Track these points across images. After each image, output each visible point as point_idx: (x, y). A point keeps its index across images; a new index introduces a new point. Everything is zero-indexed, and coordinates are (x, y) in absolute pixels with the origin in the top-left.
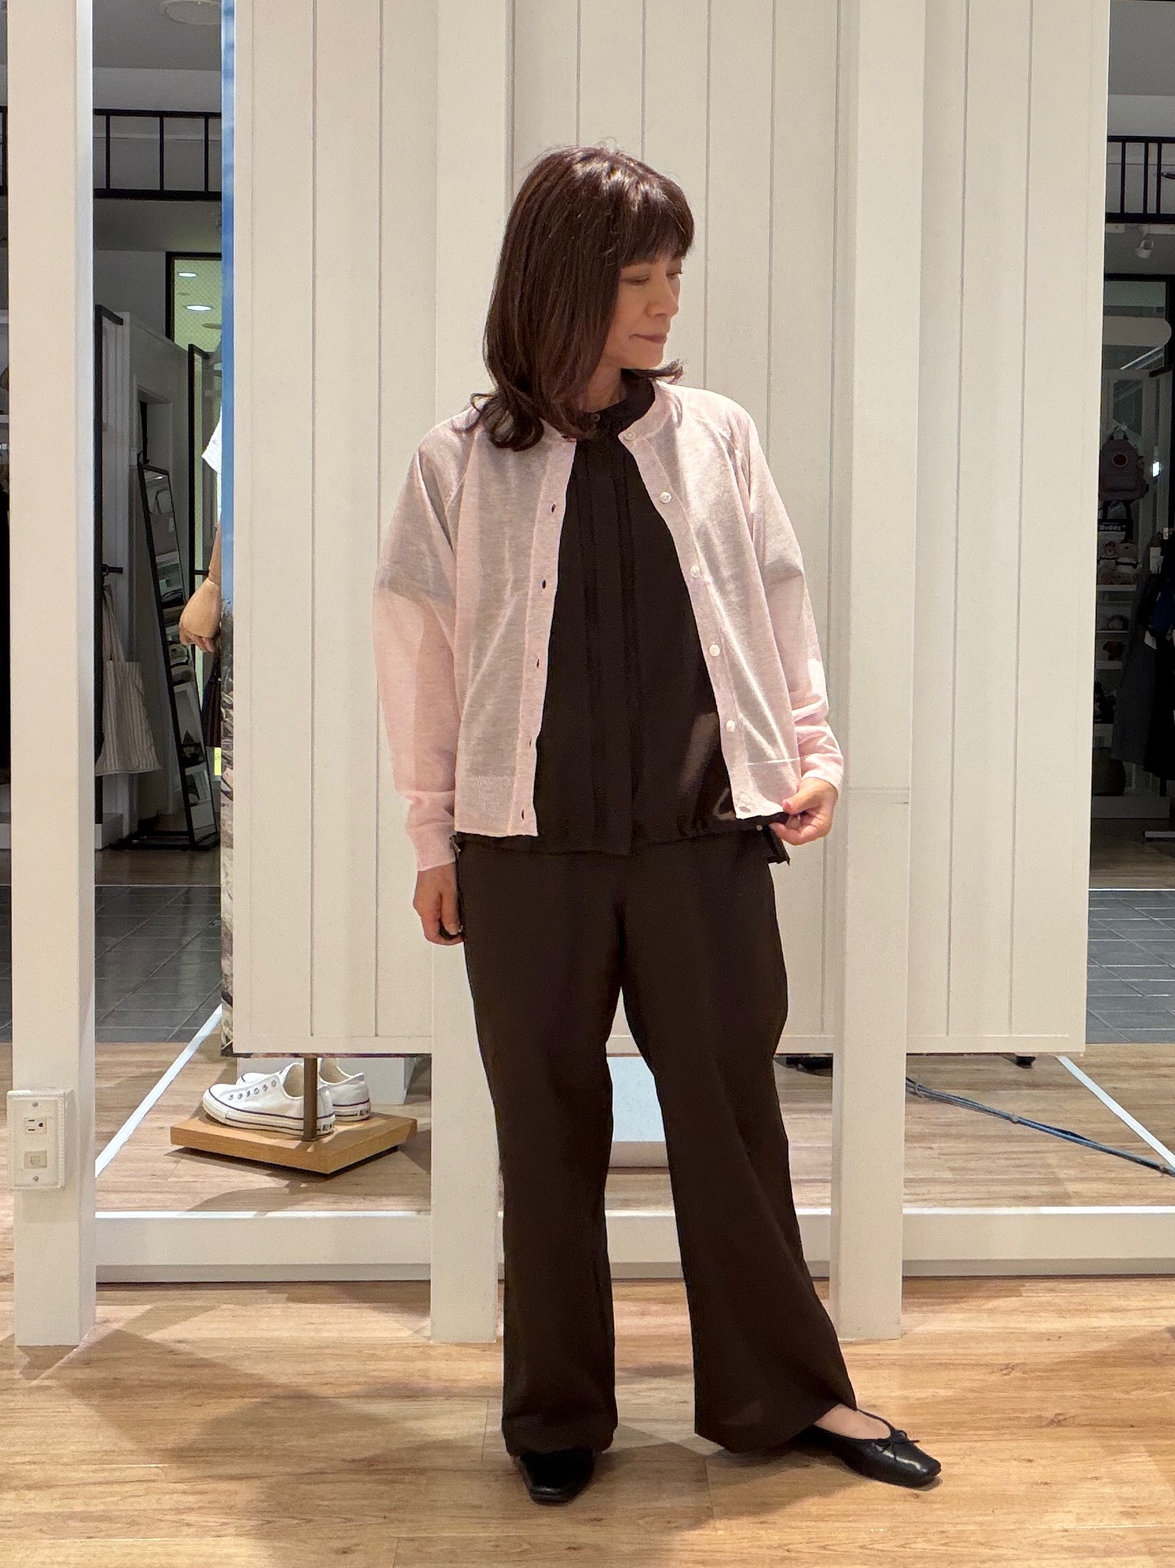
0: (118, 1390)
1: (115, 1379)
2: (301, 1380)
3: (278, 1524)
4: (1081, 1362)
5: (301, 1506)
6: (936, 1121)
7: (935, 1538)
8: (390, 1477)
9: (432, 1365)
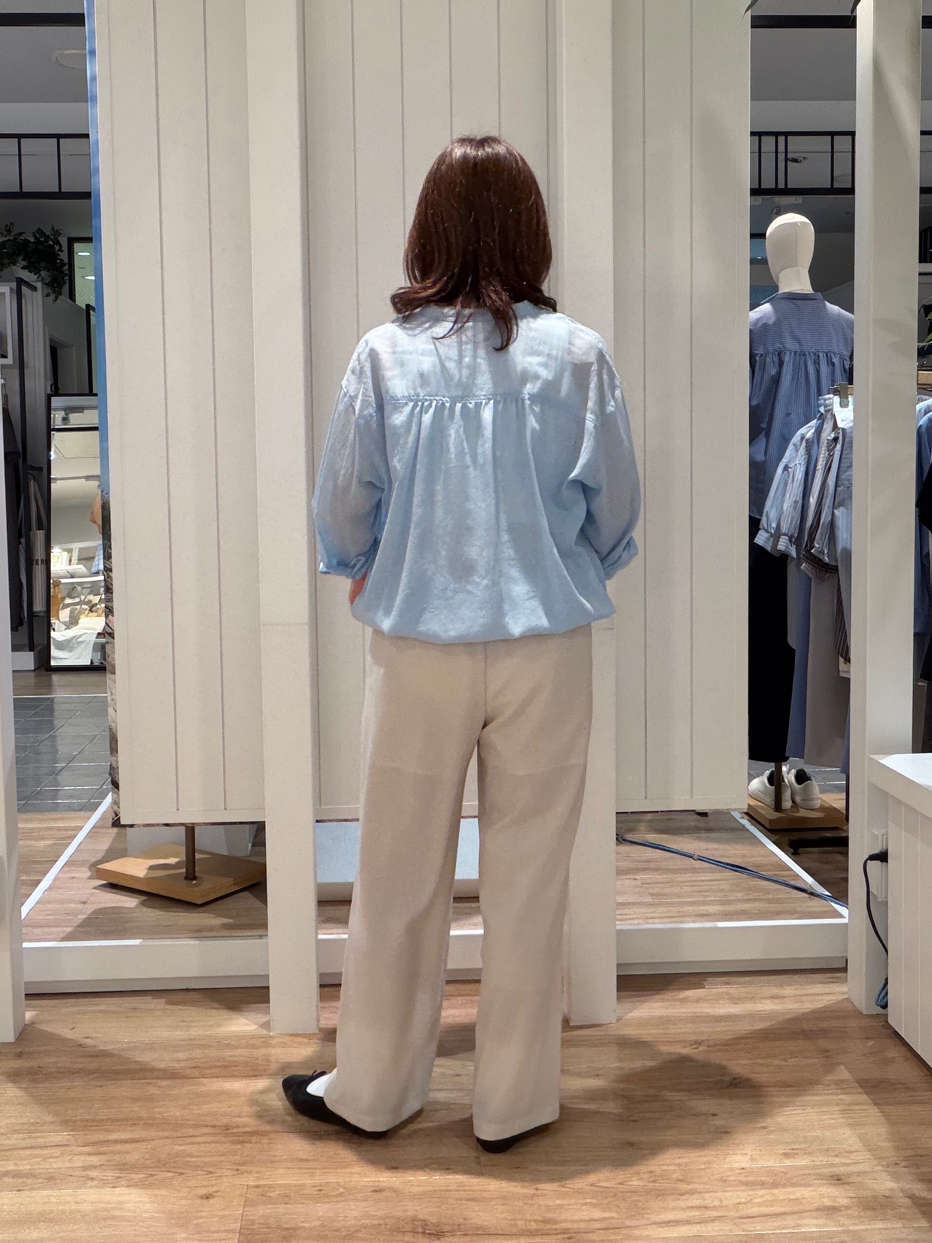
0: (41, 1075)
1: (39, 1067)
2: (177, 1065)
3: (159, 1176)
4: (751, 1038)
5: (175, 1162)
6: (638, 858)
7: (646, 1176)
8: (241, 1138)
9: (273, 1051)
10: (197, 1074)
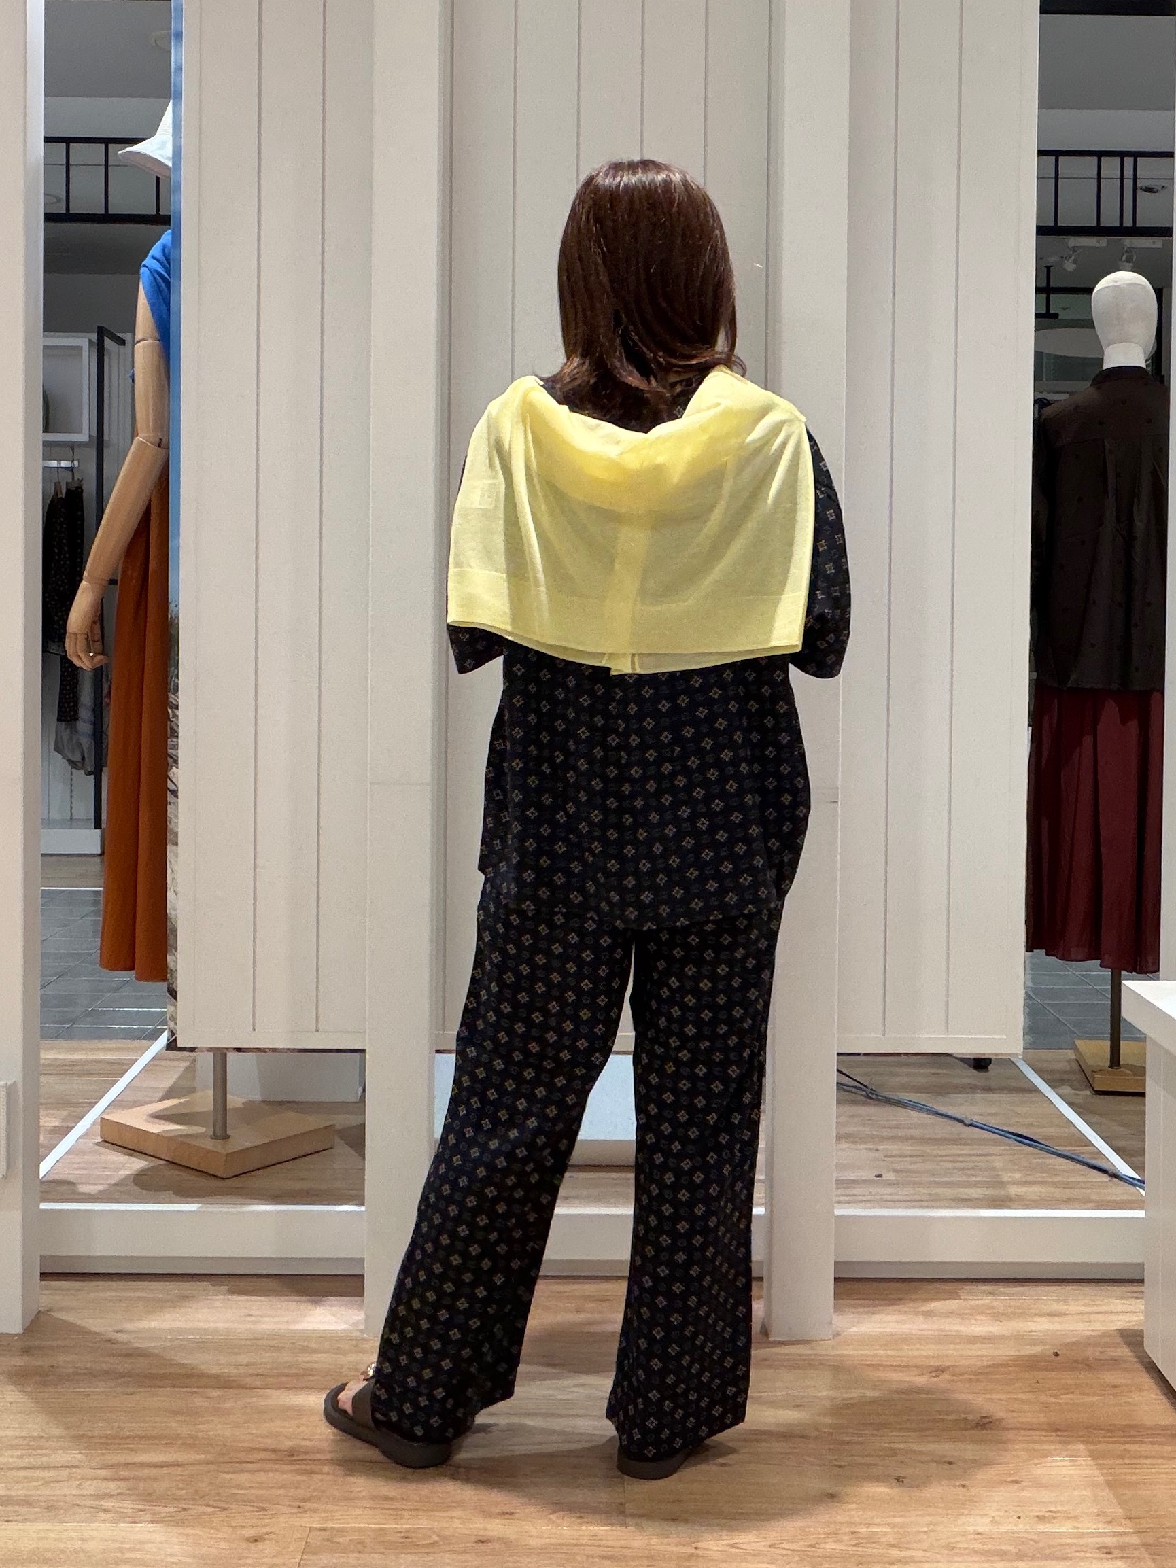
0: (51, 1378)
1: (51, 1366)
2: (234, 1371)
3: (194, 1511)
5: (218, 1494)
6: (885, 1123)
8: (308, 1468)
9: (364, 1358)
10: (258, 1383)
